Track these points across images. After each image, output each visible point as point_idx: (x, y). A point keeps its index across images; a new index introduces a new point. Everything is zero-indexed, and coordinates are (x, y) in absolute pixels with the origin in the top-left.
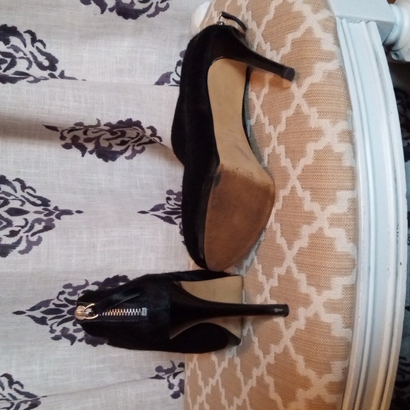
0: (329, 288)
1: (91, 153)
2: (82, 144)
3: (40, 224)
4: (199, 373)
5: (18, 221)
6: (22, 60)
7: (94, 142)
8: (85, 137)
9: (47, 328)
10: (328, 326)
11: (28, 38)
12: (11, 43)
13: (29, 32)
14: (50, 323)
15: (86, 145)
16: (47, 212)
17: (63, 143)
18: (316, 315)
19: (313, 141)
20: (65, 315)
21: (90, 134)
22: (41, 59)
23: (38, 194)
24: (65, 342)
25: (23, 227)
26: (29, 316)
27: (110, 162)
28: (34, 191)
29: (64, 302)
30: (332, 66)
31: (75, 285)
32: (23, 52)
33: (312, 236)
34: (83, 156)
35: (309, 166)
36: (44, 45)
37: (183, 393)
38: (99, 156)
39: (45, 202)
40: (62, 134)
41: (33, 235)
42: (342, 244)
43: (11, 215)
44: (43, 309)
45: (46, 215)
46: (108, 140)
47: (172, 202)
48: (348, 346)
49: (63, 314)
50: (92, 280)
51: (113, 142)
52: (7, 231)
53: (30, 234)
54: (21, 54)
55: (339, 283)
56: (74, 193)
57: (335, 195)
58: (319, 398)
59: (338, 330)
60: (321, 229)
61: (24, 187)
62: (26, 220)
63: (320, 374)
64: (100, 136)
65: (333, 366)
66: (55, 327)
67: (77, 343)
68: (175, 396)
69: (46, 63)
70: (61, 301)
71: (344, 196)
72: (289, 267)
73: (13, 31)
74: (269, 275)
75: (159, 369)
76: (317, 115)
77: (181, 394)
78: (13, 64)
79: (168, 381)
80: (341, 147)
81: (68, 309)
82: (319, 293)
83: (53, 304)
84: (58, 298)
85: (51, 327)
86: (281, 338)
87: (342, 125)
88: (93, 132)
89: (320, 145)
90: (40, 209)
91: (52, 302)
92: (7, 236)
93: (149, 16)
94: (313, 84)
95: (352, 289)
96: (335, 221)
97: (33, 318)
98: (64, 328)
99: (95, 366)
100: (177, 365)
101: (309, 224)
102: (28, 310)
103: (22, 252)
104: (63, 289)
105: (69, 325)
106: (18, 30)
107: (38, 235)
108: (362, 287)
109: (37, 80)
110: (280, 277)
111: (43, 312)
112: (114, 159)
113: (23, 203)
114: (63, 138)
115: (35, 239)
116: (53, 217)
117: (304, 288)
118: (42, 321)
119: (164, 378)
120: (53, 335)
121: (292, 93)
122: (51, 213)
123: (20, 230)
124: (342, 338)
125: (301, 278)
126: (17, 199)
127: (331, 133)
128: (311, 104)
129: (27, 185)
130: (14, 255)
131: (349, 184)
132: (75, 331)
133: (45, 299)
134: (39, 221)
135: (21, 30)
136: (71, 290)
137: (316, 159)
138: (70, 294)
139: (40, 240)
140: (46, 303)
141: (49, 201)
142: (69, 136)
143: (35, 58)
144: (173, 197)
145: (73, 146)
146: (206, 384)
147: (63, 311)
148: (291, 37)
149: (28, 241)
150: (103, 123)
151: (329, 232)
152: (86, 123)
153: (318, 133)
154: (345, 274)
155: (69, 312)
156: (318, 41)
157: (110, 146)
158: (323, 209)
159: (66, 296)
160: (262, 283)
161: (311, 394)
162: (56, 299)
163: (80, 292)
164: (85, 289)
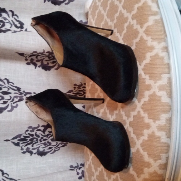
0: (159, 119)
1: (39, 67)
2: (35, 63)
3: (17, 98)
4: (93, 166)
5: (7, 97)
6: (8, 24)
7: (40, 62)
8: (37, 59)
9: (20, 148)
10: (159, 138)
11: (10, 13)
12: (3, 16)
13: (11, 11)
14: (21, 145)
15: (37, 63)
16: (20, 93)
17: (27, 62)
18: (153, 132)
19: (150, 52)
20: (28, 142)
21: (39, 58)
22: (17, 23)
23: (15, 85)
24: (28, 154)
25: (9, 100)
26: (12, 142)
27: (48, 71)
28: (13, 84)
29: (28, 135)
30: (157, 18)
31: (33, 127)
32: (8, 20)
33: (150, 96)
34: (35, 68)
35: (148, 63)
36: (18, 17)
37: (84, 177)
38: (43, 68)
39: (19, 89)
40: (26, 58)
41: (14, 103)
42: (165, 99)
43: (4, 94)
44: (18, 138)
45: (19, 94)
46: (47, 61)
47: (77, 89)
48: (168, 146)
49: (27, 141)
50: (41, 124)
51: (49, 62)
52: (2, 101)
53: (12, 103)
54: (7, 21)
55: (164, 117)
56: (32, 85)
57: (161, 76)
58: (155, 172)
59: (164, 139)
60: (154, 92)
61: (8, 82)
62: (10, 96)
63: (155, 160)
64: (43, 59)
65: (161, 156)
66: (23, 147)
67: (33, 155)
68: (80, 178)
69: (19, 25)
71: (165, 77)
72: (139, 111)
73: (4, 10)
74: (128, 116)
75: (71, 166)
76: (151, 40)
77: (83, 177)
78: (3, 25)
79: (77, 171)
80: (163, 54)
81: (30, 138)
82: (154, 122)
83: (23, 136)
84: (25, 133)
85: (22, 147)
86: (135, 145)
87: (163, 44)
88: (40, 57)
89: (153, 54)
90: (17, 92)
91: (23, 135)
92: (2, 104)
93: (66, 4)
94: (148, 26)
95: (170, 120)
96: (161, 88)
97: (13, 143)
98: (28, 148)
99: (42, 166)
100: (79, 164)
101: (148, 90)
102: (11, 139)
103: (9, 111)
104: (28, 129)
105: (30, 146)
106: (6, 10)
107: (16, 103)
108: (174, 119)
109: (15, 32)
110: (134, 117)
111: (18, 140)
112: (49, 70)
113: (9, 89)
114: (26, 60)
115: (15, 105)
116: (23, 95)
117: (147, 120)
118: (17, 144)
119: (75, 170)
120: (22, 151)
121: (138, 31)
122: (21, 94)
123: (8, 101)
124: (166, 143)
125: (145, 116)
126: (5, 87)
127: (158, 48)
128: (148, 35)
129: (10, 81)
130: (5, 112)
131: (167, 71)
132: (33, 149)
133: (19, 134)
134: (16, 97)
135: (7, 10)
136: (31, 129)
137: (151, 60)
138: (31, 131)
139: (17, 105)
140: (20, 136)
141: (21, 88)
142: (29, 59)
143: (14, 23)
144: (77, 87)
145: (31, 64)
146: (96, 170)
147: (27, 140)
148: (136, 6)
149: (12, 106)
150: (46, 51)
151: (159, 93)
152: (38, 52)
153: (151, 48)
154: (167, 113)
155: (30, 140)
156: (150, 7)
157: (48, 63)
158: (155, 83)
159: (29, 132)
160: (125, 120)
161: (151, 170)
162: (24, 134)
163: (35, 130)
164: (38, 129)
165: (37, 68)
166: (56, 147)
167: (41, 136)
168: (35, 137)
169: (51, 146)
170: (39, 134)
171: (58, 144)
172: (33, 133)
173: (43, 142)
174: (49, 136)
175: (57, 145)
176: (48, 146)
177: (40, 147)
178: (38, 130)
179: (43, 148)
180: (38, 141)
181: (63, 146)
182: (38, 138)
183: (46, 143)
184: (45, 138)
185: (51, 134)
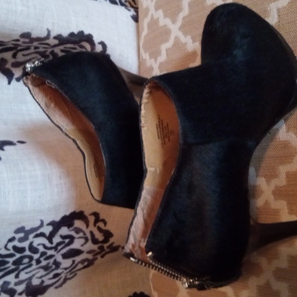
1: (18, 80)
2: (9, 69)
7: (22, 67)
8: (13, 60)
15: (14, 70)
21: (20, 57)
29: (12, 251)
31: (27, 228)
34: (9, 83)
49: (7, 266)
50: (48, 220)
70: (8, 250)
81: (14, 259)
84: (6, 247)
88: (24, 55)
98: (5, 282)
104: (14, 235)
105: (11, 278)
132: (16, 284)
136: (22, 235)
138: (21, 240)
147: (8, 262)
150: (53, 34)
152: (34, 35)
155: (15, 263)
159: (15, 243)
162: (4, 249)
163: (31, 236)
164: (39, 232)
165: (14, 82)
166: (70, 271)
167: (41, 249)
168: (27, 253)
169: (59, 271)
170: (39, 245)
171: (76, 262)
172: (26, 244)
173: (44, 263)
174: (59, 248)
175: (74, 265)
176: (53, 270)
177: (34, 275)
178: (37, 236)
179: (41, 277)
180: (34, 262)
181: (85, 267)
182: (32, 255)
183: (51, 265)
184: (50, 253)
185: (64, 242)
